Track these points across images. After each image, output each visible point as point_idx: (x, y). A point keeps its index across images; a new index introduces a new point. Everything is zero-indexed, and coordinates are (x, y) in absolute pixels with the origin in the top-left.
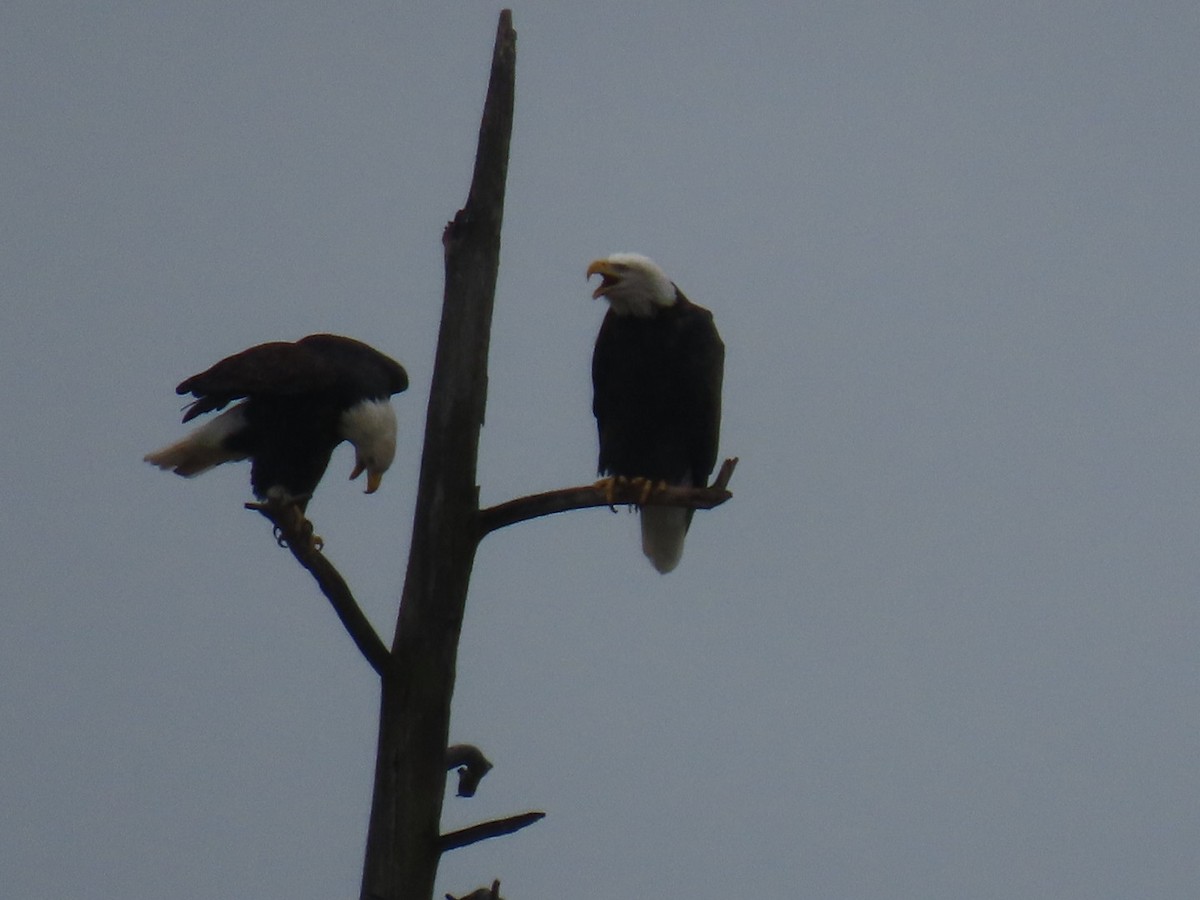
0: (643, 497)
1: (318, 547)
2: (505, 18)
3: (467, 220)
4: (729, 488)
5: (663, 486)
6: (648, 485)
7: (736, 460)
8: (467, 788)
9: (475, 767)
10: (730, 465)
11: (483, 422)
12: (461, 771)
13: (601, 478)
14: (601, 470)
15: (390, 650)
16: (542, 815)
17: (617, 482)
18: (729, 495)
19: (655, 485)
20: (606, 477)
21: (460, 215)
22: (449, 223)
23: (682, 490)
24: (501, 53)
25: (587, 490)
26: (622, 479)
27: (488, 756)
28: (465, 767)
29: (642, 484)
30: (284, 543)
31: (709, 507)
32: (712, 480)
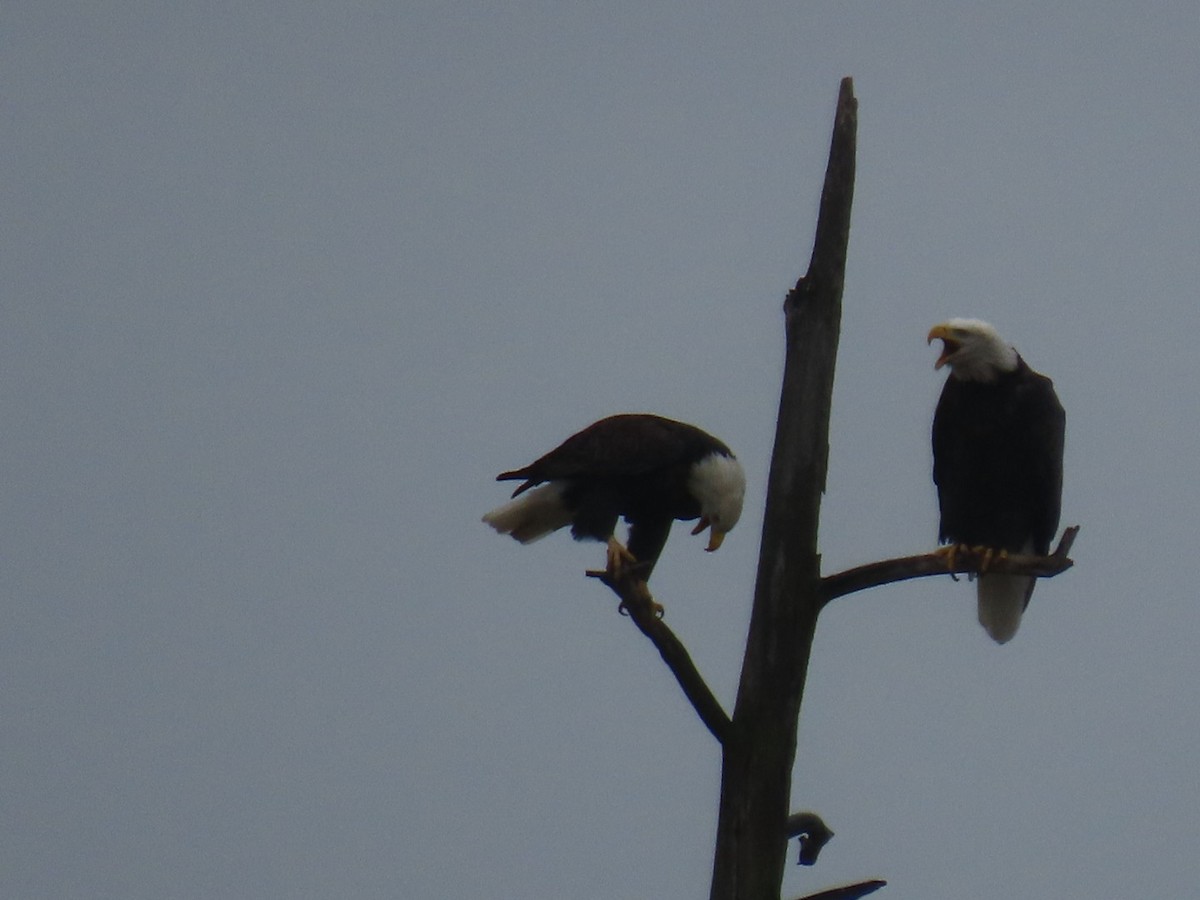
0: (984, 567)
1: (659, 615)
2: (846, 86)
3: (808, 289)
4: (1070, 556)
5: (1004, 554)
6: (988, 554)
7: (1078, 528)
8: (808, 857)
9: (815, 835)
10: (1071, 533)
11: (824, 490)
12: (802, 840)
13: (942, 546)
14: (942, 538)
15: (731, 718)
16: (883, 883)
17: (958, 552)
18: (1070, 564)
19: (996, 553)
20: (947, 544)
21: (801, 283)
22: (791, 291)
23: (1024, 557)
24: (843, 121)
25: (928, 558)
26: (963, 547)
27: (829, 823)
28: (806, 835)
29: (983, 552)
30: (625, 611)
31: (1050, 576)
32: (1053, 546)
